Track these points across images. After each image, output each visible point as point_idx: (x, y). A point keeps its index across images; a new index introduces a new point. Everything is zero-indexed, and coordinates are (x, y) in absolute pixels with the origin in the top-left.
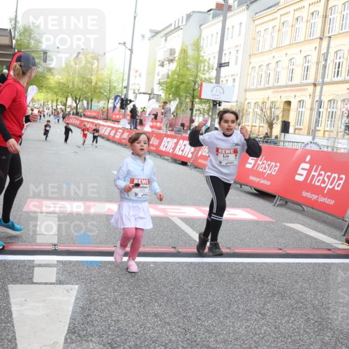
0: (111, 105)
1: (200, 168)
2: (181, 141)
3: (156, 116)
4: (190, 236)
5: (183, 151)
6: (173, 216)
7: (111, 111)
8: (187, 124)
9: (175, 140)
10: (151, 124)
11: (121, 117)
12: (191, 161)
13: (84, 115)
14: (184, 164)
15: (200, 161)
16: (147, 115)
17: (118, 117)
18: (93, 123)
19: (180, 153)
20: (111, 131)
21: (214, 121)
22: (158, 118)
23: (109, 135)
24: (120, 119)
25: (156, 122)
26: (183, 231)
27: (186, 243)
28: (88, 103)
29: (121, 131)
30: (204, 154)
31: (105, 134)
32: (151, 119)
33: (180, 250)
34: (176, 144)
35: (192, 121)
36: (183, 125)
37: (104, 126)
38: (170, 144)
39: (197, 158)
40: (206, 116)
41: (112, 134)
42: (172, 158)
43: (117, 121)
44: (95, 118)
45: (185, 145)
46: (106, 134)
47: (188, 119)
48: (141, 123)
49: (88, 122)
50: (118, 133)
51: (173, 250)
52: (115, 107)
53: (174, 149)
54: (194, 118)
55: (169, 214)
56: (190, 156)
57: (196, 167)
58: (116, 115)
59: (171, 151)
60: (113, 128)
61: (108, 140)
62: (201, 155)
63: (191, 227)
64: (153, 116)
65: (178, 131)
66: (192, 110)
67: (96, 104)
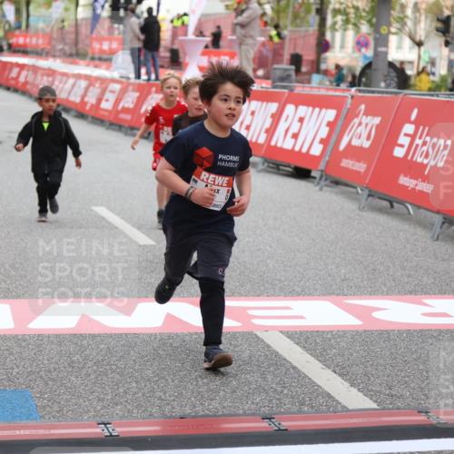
0: (83, 13)
1: (347, 185)
2: (290, 109)
3: (217, 37)
4: (313, 383)
5: (295, 136)
6: (267, 329)
7: (84, 30)
8: (308, 55)
9: (273, 107)
10: (204, 61)
11: (115, 45)
12: (322, 166)
13: (10, 46)
14: (302, 174)
15: (346, 163)
16: (191, 36)
17: (106, 46)
18: (35, 69)
19: (288, 144)
20: (87, 89)
21: (386, 45)
22: (222, 43)
23: (83, 103)
24: (113, 52)
25: (218, 55)
26: (294, 368)
27: (302, 404)
28: (18, 11)
29: (117, 87)
30: (356, 142)
31: (72, 98)
32: (201, 48)
33: (285, 424)
34: (276, 117)
35: (323, 46)
36: (296, 60)
37: (64, 74)
38: (258, 117)
39: (337, 156)
40: (365, 28)
41: (91, 99)
42: (266, 160)
43: (105, 59)
44: (38, 53)
45: (301, 120)
46: (75, 98)
47: (313, 41)
48: (176, 60)
49: (22, 67)
50: (108, 95)
51: (265, 425)
52: (96, 18)
53: (271, 132)
54: (328, 36)
55: (256, 322)
56: (317, 150)
57: (337, 183)
58: (101, 40)
59: (262, 140)
60: (91, 81)
61: (81, 115)
62: (349, 144)
63: (316, 357)
64: (208, 39)
65: (282, 79)
66: (321, 12)
67: (43, 11)
